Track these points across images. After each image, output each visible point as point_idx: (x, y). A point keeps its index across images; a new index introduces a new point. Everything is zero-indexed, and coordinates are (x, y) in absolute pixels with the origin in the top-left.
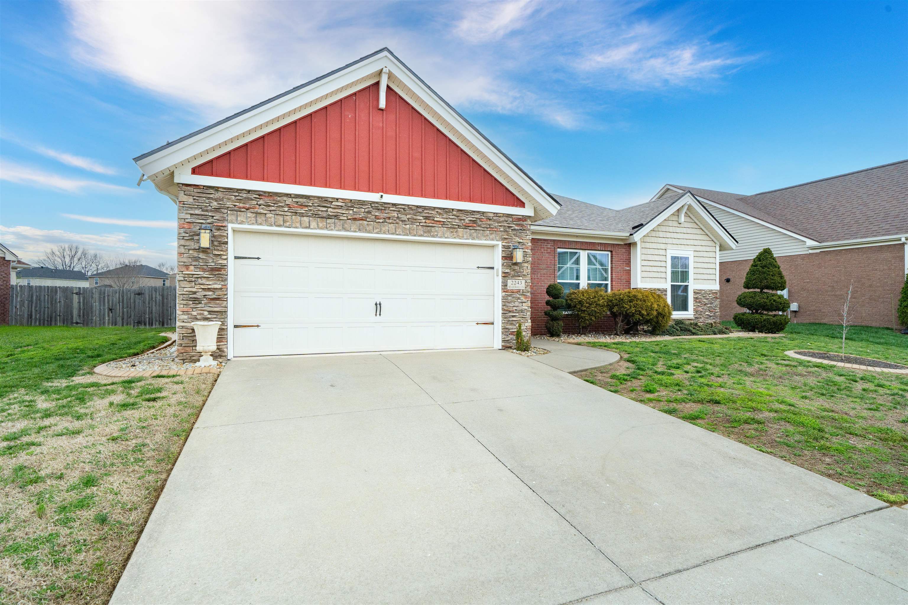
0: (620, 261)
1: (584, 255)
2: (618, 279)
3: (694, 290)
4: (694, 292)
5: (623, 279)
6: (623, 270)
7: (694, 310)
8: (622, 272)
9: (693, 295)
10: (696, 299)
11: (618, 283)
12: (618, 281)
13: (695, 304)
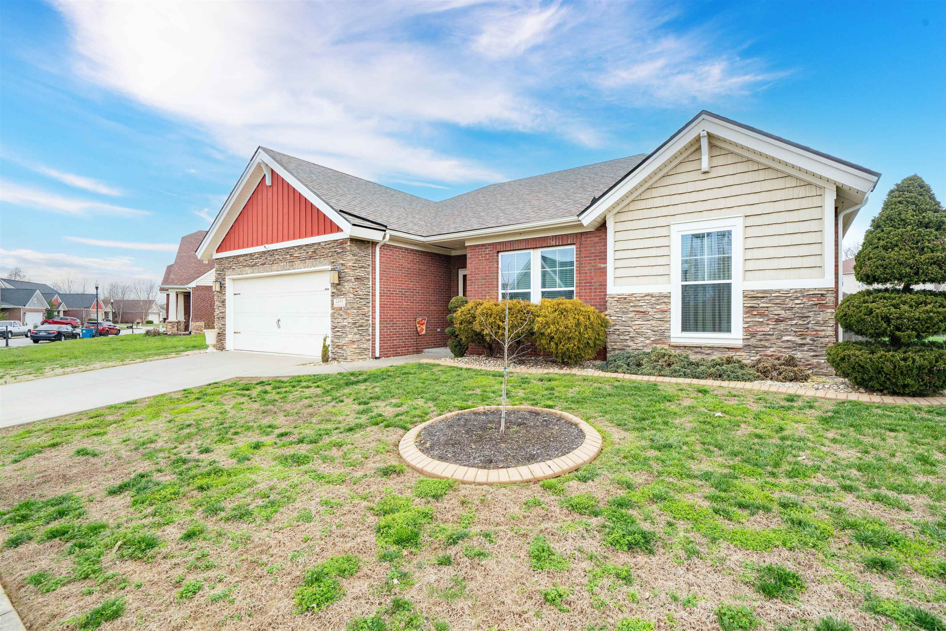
0: (589, 257)
1: (536, 256)
2: (587, 283)
3: (744, 291)
4: (745, 297)
5: (595, 282)
6: (595, 269)
7: (746, 329)
8: (593, 272)
9: (742, 302)
10: (749, 310)
11: (585, 289)
12: (586, 286)
13: (749, 320)
